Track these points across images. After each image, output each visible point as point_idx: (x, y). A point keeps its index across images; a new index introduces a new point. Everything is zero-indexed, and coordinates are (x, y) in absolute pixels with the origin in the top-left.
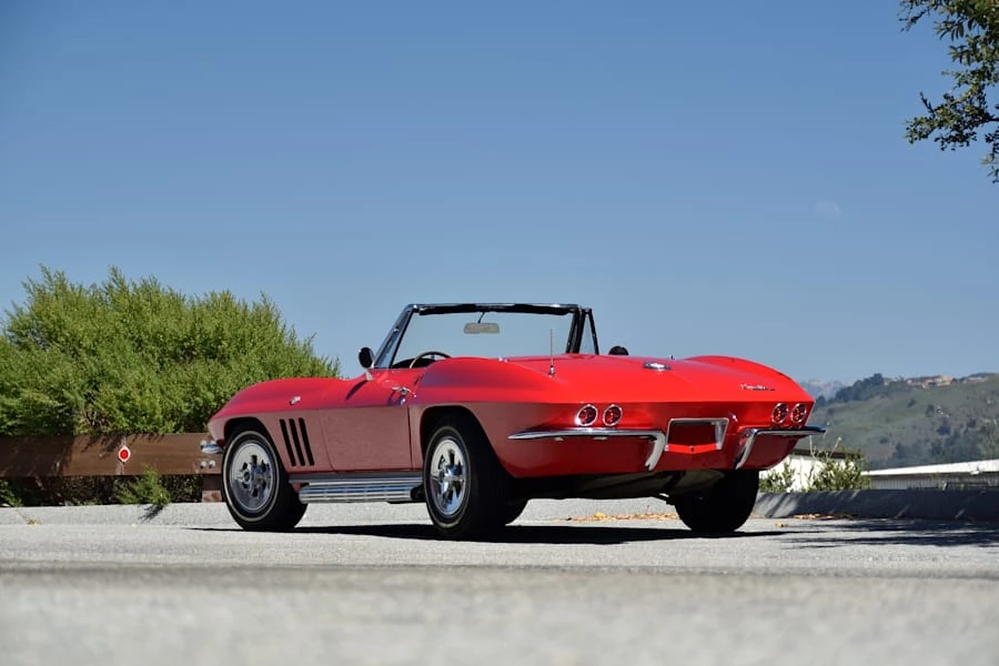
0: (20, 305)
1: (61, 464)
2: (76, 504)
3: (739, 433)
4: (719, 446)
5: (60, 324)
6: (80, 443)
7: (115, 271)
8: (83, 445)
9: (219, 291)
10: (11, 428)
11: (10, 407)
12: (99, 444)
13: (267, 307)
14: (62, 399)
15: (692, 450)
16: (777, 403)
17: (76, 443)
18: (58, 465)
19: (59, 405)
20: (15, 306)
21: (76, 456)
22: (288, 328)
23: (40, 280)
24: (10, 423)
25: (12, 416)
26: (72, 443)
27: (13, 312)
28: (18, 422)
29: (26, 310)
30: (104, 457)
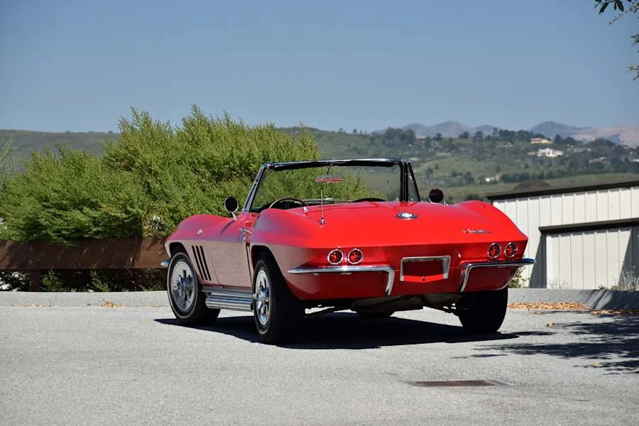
1: (133, 260)
2: (141, 290)
3: (460, 267)
4: (445, 276)
5: (136, 153)
6: (146, 244)
7: (195, 108)
8: (148, 245)
10: (97, 233)
11: (94, 218)
12: (159, 244)
14: (127, 212)
15: (424, 280)
16: (492, 243)
17: (143, 244)
18: (131, 259)
19: (125, 216)
21: (143, 254)
23: (130, 118)
24: (95, 229)
25: (96, 225)
26: (141, 244)
28: (100, 229)
30: (162, 254)
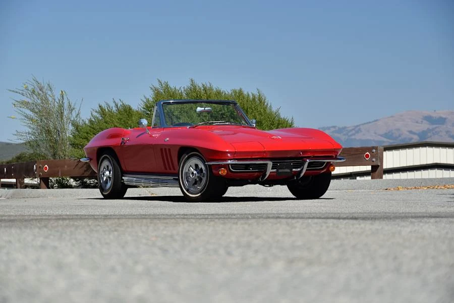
0: (148, 97)
7: (192, 81)
9: (238, 89)
13: (260, 95)
20: (145, 98)
22: (269, 105)
23: (157, 86)
27: (145, 100)
29: (151, 99)
